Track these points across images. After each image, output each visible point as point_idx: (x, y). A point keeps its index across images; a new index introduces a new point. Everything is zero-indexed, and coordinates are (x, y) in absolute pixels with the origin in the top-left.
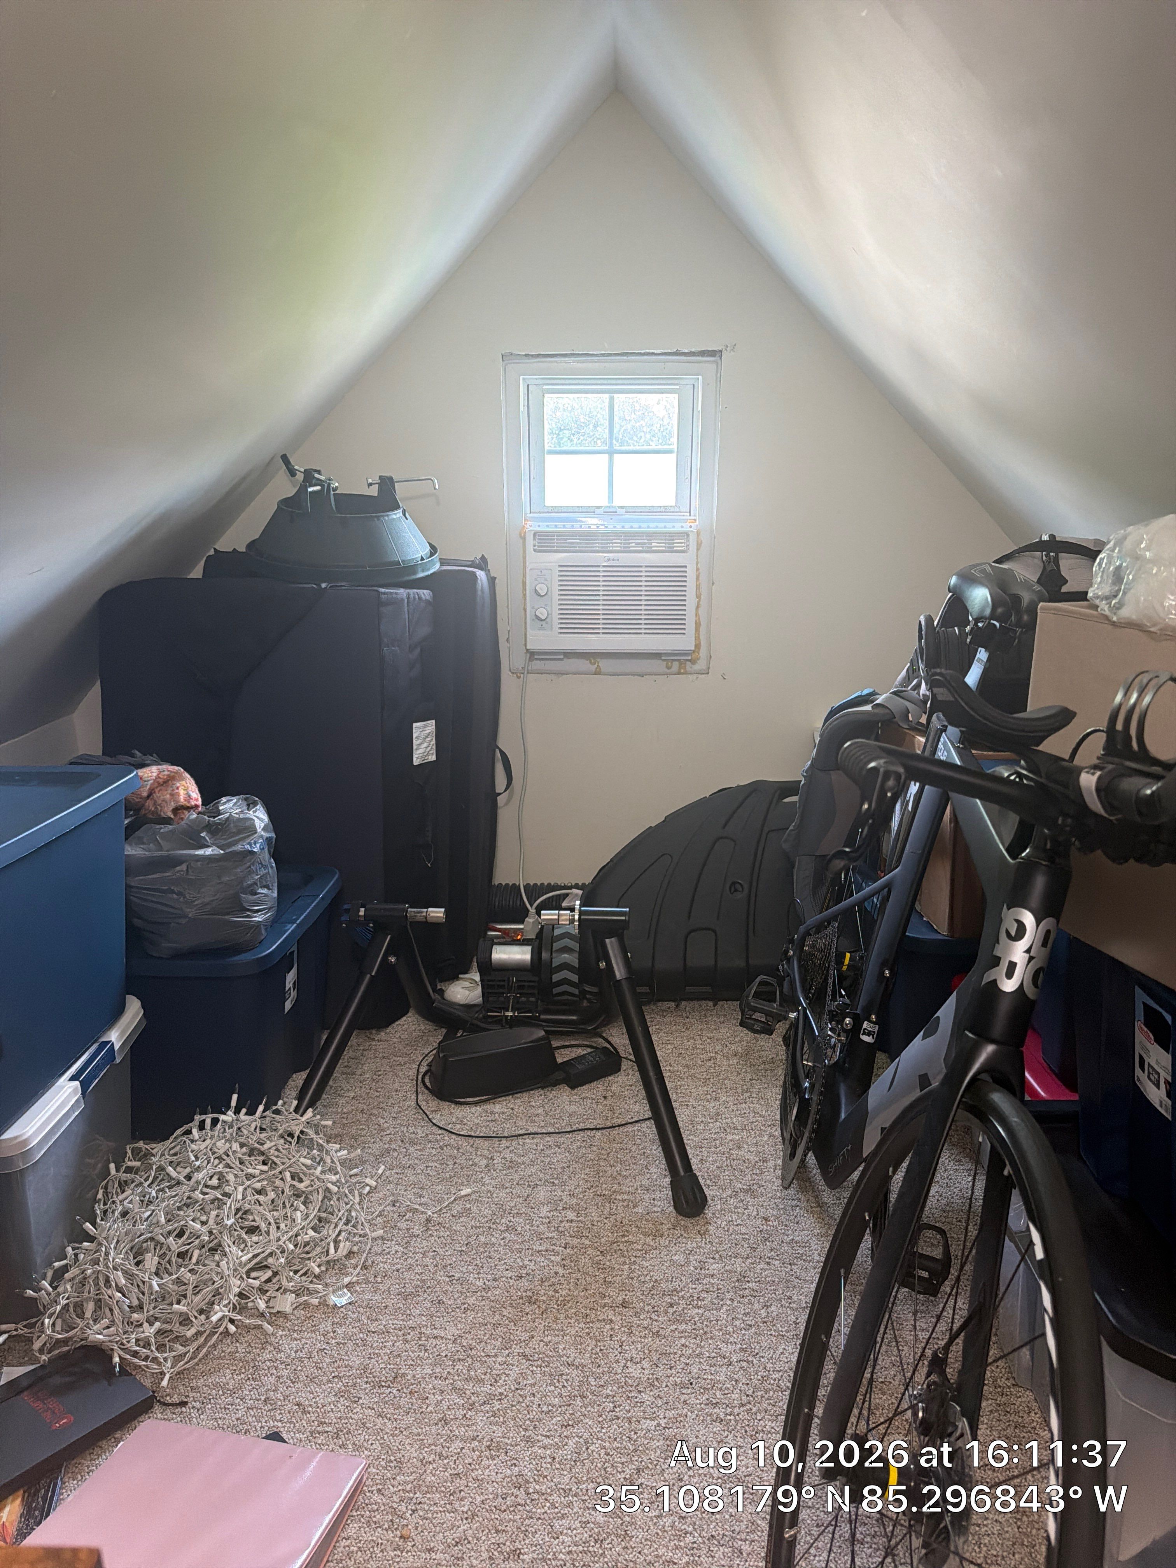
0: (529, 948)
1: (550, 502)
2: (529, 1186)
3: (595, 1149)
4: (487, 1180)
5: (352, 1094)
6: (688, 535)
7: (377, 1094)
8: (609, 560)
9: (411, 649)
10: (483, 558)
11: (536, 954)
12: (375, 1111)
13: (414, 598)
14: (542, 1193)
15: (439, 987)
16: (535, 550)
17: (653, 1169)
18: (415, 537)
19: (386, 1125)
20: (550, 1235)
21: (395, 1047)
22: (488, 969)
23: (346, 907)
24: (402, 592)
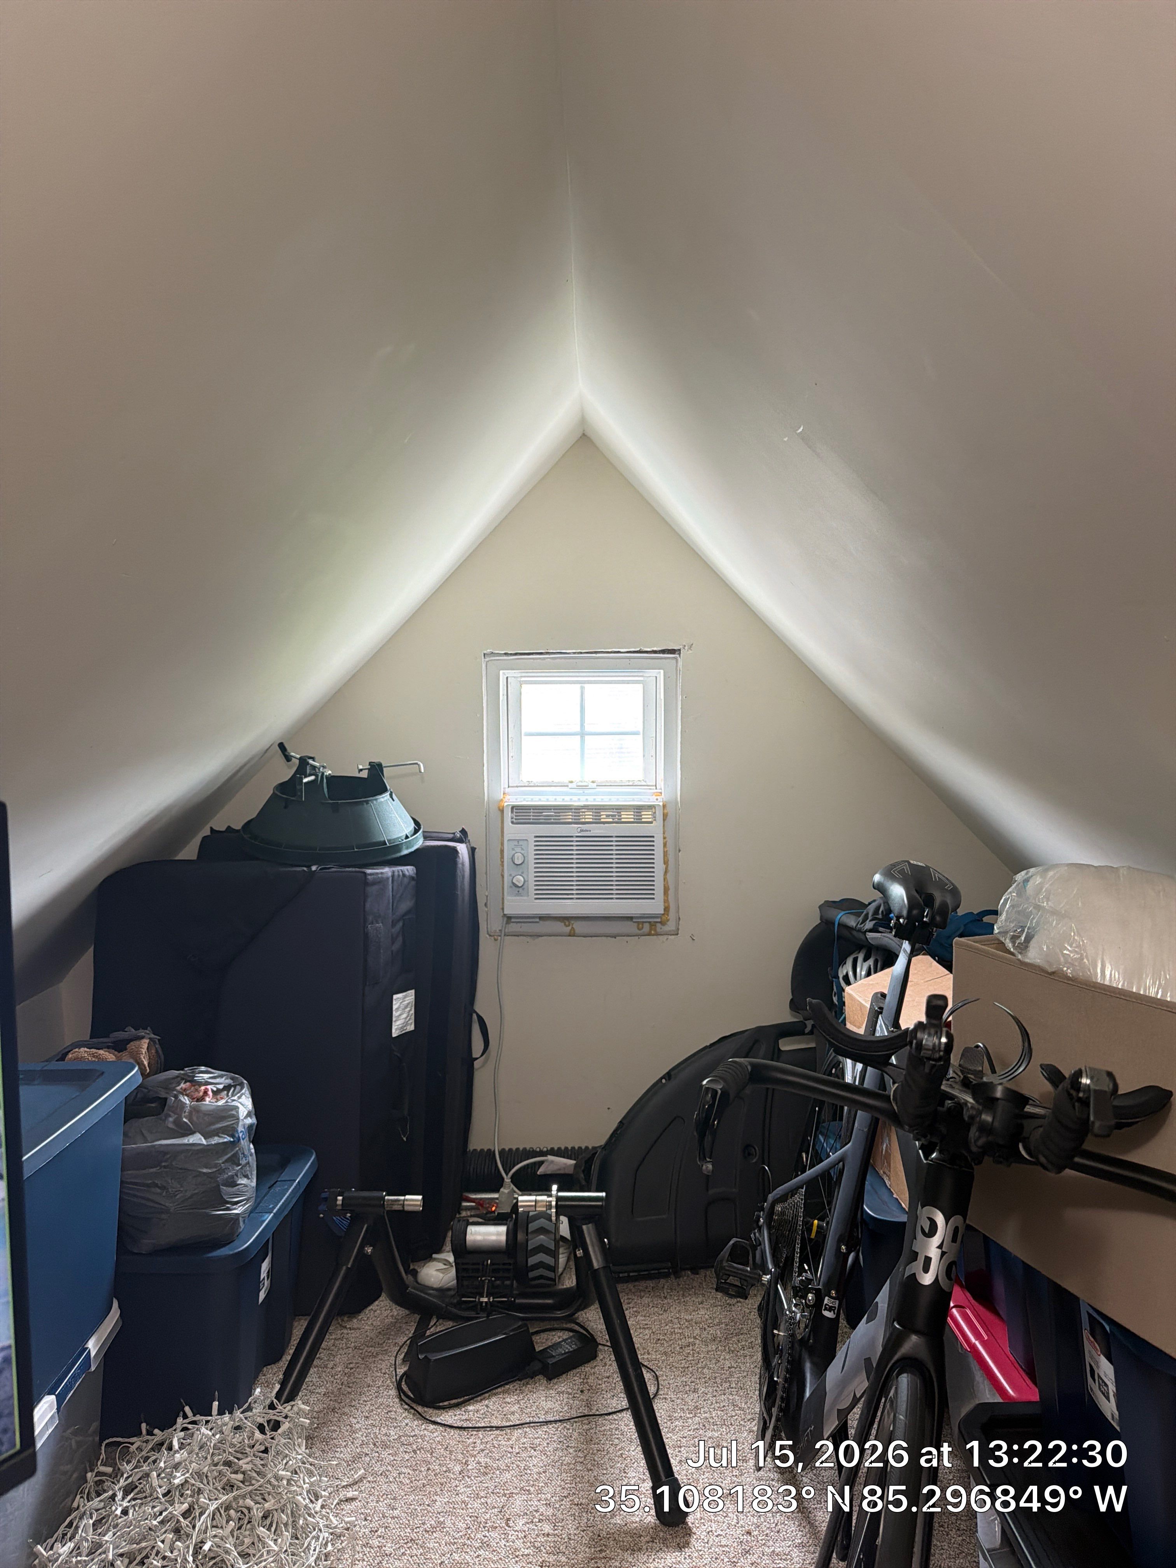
0: (503, 1229)
1: (525, 777)
2: (505, 1495)
3: (571, 1451)
4: (461, 1489)
5: (323, 1390)
6: (655, 808)
7: (349, 1390)
8: (582, 831)
9: (394, 924)
10: (463, 831)
11: (512, 1235)
12: (346, 1410)
13: (399, 875)
14: (518, 1503)
15: (412, 1267)
16: (512, 823)
17: (631, 1474)
18: (401, 817)
19: (357, 1426)
20: (526, 1552)
21: (367, 1336)
22: (462, 1250)
23: (324, 1195)
24: (387, 871)
